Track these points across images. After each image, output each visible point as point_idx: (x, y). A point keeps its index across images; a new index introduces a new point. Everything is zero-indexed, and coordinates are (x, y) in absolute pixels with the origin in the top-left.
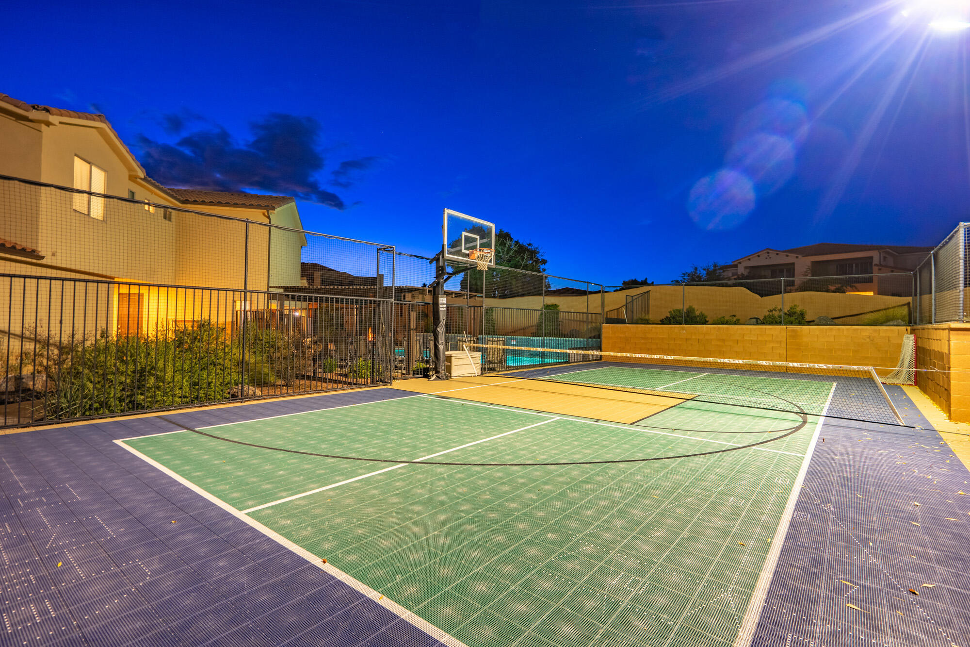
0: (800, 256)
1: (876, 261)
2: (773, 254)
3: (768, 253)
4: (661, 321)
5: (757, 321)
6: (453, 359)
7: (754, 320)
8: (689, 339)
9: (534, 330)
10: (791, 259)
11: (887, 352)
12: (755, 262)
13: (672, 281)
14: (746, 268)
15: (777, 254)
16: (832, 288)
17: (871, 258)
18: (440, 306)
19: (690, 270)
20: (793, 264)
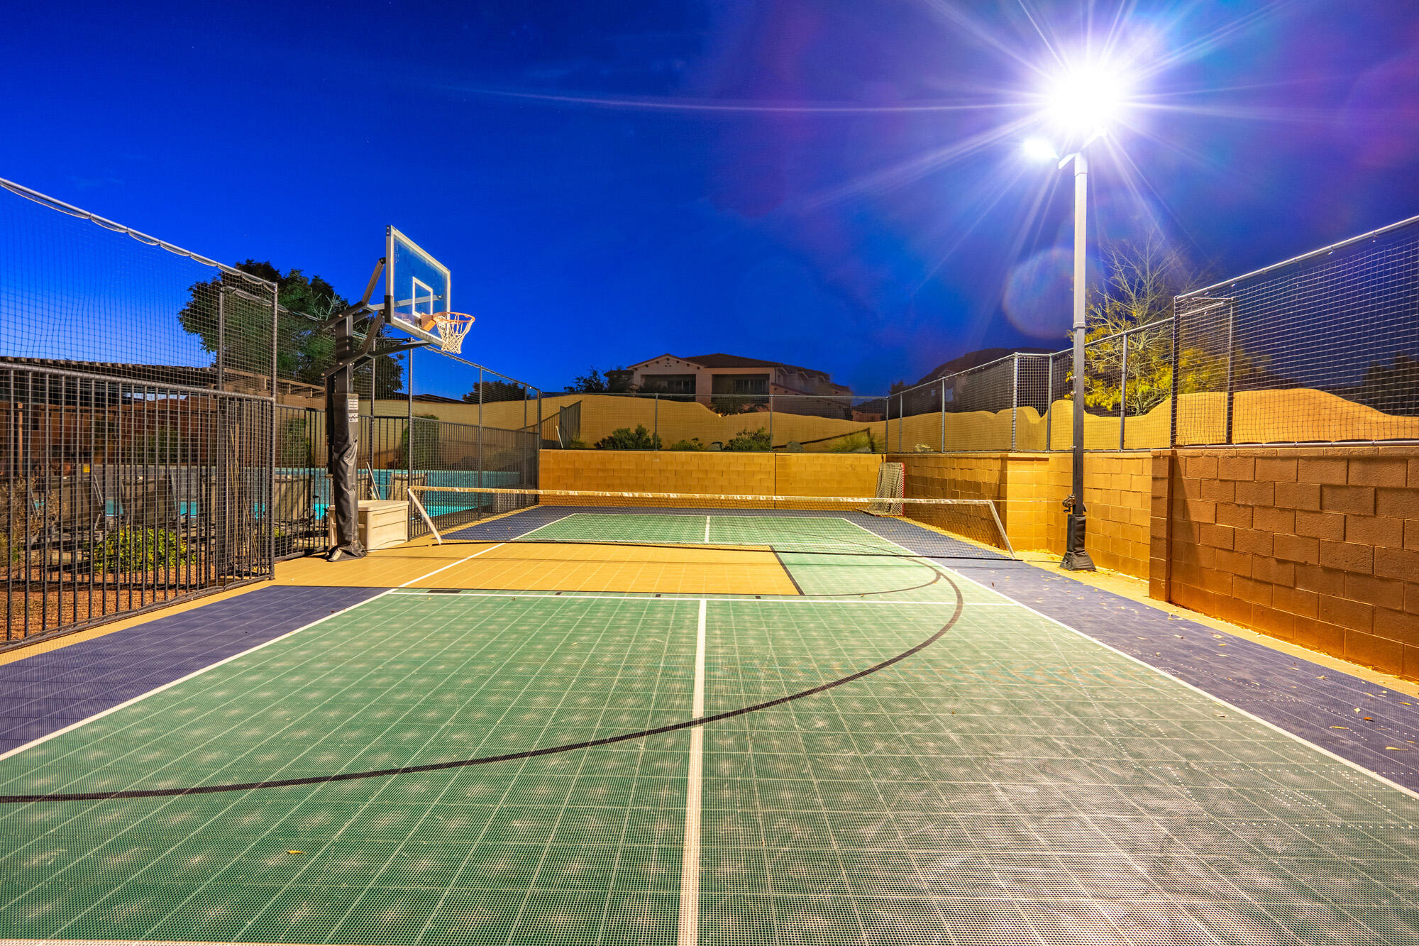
0: (701, 367)
1: (772, 379)
2: (673, 361)
3: (668, 359)
4: (595, 445)
5: (721, 446)
6: (370, 515)
7: (718, 445)
8: (664, 470)
9: (391, 458)
10: (691, 369)
11: (865, 481)
12: (654, 370)
13: (565, 388)
14: (643, 376)
15: (678, 362)
16: (746, 407)
17: (767, 376)
18: (350, 415)
19: (587, 375)
20: (694, 376)
